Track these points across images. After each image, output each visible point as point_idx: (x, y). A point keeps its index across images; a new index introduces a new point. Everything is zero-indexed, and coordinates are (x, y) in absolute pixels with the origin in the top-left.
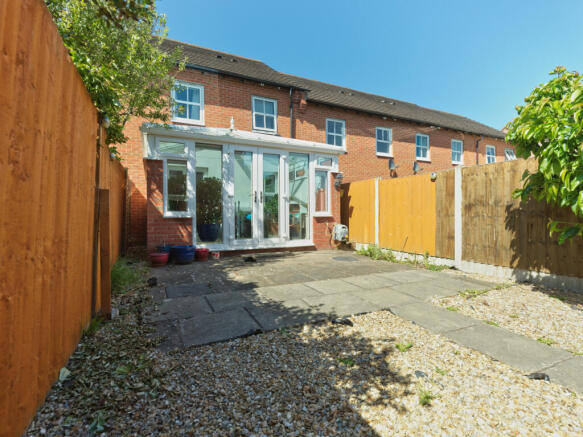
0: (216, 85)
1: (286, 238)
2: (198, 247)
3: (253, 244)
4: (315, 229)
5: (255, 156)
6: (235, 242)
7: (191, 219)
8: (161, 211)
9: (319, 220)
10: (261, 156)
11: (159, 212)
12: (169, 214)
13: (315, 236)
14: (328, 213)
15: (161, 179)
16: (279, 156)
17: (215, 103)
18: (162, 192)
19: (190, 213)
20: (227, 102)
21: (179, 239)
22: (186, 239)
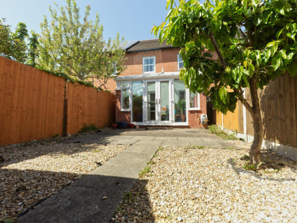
0: (161, 55)
1: (172, 121)
2: (133, 123)
3: (155, 123)
4: (189, 117)
5: (156, 83)
6: (147, 122)
7: (130, 112)
8: (120, 108)
9: (192, 112)
10: (159, 83)
11: (119, 109)
12: (122, 110)
13: (189, 121)
14: (198, 108)
15: (120, 97)
16: (168, 82)
17: (160, 62)
18: (120, 102)
19: (130, 109)
20: (165, 60)
21: (126, 120)
22: (128, 119)
